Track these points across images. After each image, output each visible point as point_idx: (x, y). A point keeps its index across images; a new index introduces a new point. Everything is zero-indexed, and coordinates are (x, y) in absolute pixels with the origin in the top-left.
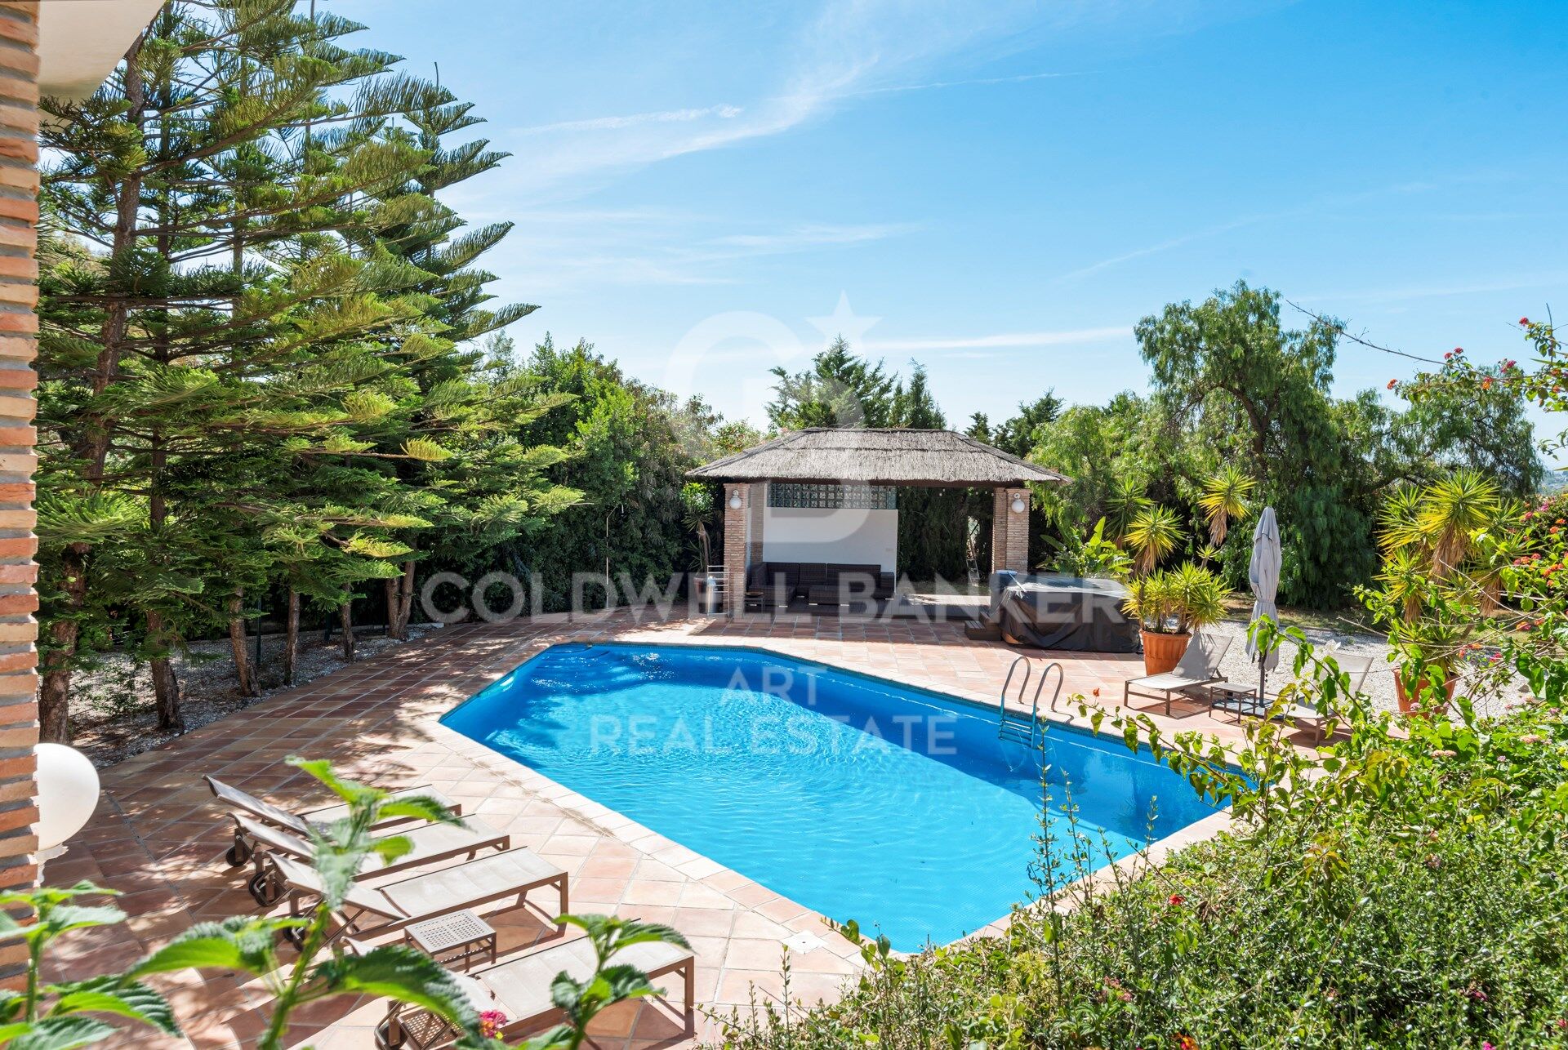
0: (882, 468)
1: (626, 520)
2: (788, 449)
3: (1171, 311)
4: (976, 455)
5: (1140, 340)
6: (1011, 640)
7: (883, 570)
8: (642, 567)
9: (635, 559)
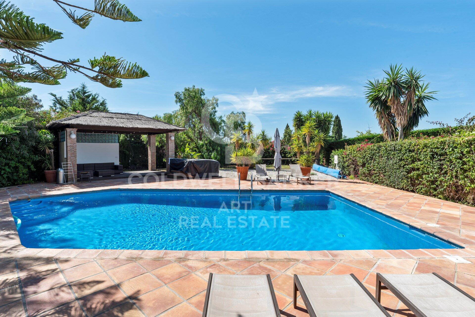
2: (91, 116)
4: (157, 122)
7: (115, 164)
8: (16, 168)
9: (13, 164)
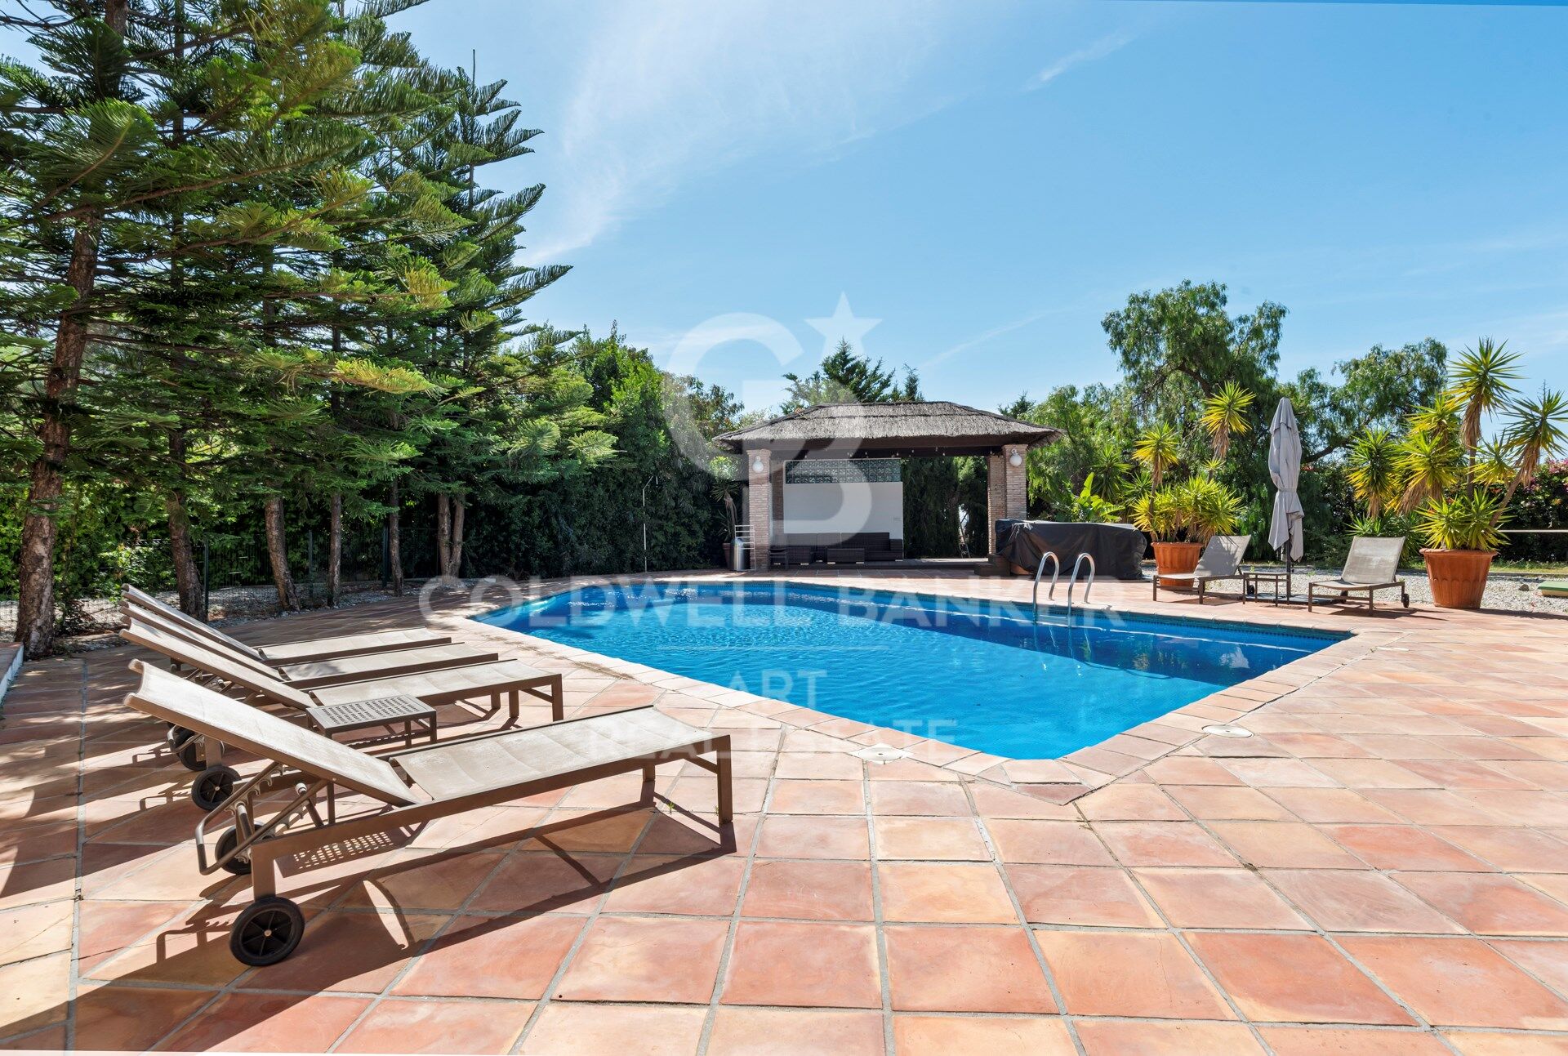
0: (890, 429)
1: (660, 491)
2: (804, 419)
3: (1134, 300)
4: (974, 417)
5: (1107, 330)
6: (1021, 571)
7: (892, 537)
8: (676, 535)
9: (670, 527)
